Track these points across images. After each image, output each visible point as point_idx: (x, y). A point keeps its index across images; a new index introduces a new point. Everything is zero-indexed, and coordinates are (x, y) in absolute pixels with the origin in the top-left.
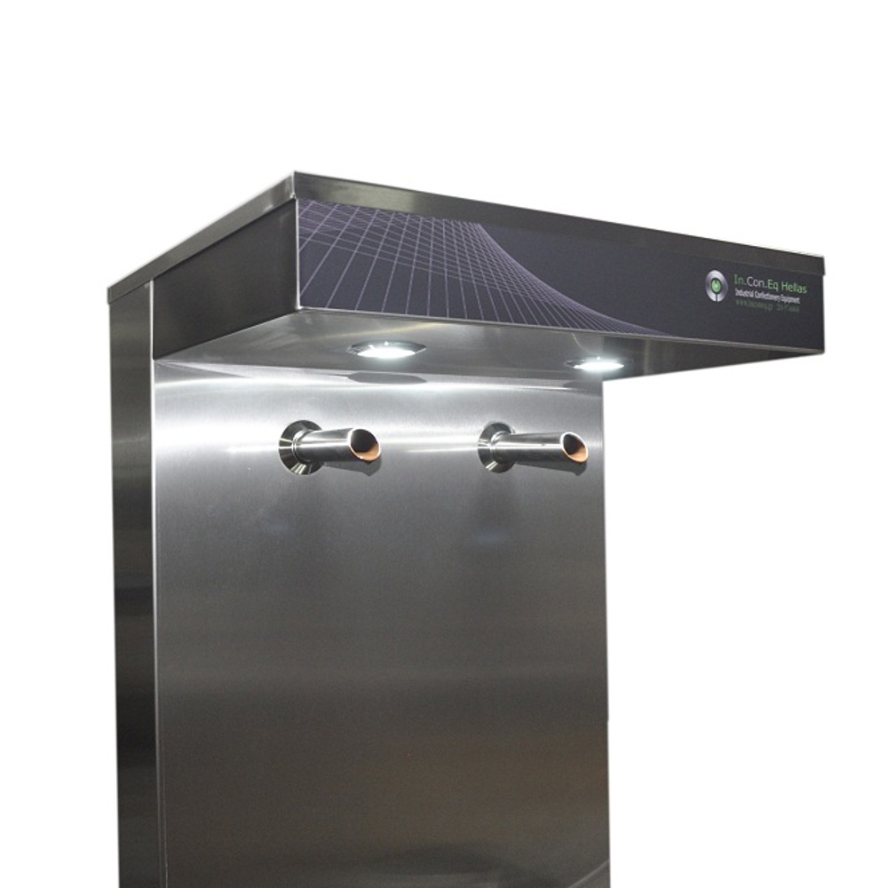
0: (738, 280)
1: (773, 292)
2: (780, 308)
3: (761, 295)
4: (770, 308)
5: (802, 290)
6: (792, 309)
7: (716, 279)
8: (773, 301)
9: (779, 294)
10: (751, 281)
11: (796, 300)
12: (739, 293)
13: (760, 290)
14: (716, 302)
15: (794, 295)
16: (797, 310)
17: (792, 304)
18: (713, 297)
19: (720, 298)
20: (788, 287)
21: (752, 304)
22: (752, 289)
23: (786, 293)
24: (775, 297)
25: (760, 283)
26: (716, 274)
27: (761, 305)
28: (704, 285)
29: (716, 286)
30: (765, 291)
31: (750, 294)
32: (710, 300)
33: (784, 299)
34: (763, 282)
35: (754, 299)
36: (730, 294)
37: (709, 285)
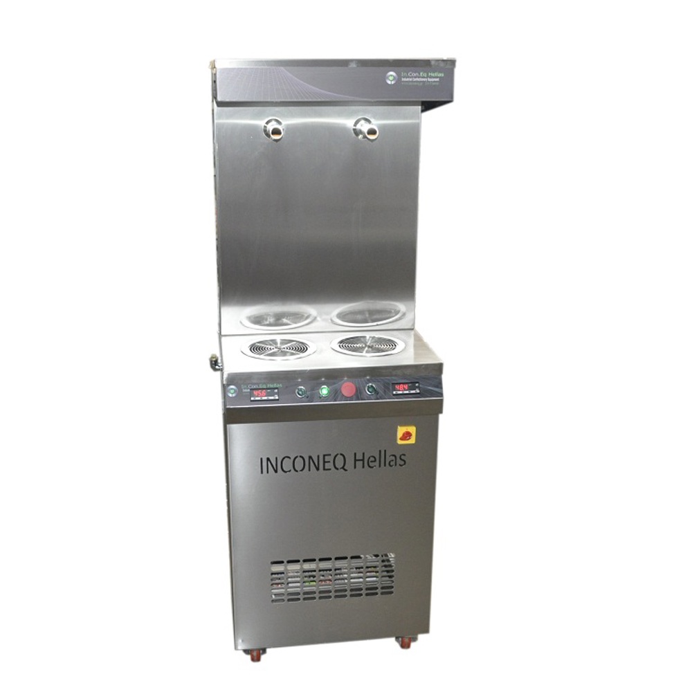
0: (403, 75)
1: (424, 77)
2: (428, 84)
3: (418, 79)
4: (421, 84)
5: (441, 75)
6: (433, 84)
7: (391, 75)
8: (423, 81)
9: (427, 78)
10: (411, 74)
11: (438, 80)
12: (403, 79)
13: (415, 77)
15: (437, 77)
16: (437, 84)
17: (434, 82)
18: (389, 82)
19: (393, 83)
20: (433, 75)
21: (410, 84)
22: (412, 77)
23: (431, 77)
26: (391, 73)
27: (415, 84)
28: (385, 78)
29: (391, 78)
30: (419, 77)
31: (411, 80)
32: (388, 84)
33: (429, 80)
34: (417, 74)
35: (412, 81)
36: (398, 80)
37: (388, 78)
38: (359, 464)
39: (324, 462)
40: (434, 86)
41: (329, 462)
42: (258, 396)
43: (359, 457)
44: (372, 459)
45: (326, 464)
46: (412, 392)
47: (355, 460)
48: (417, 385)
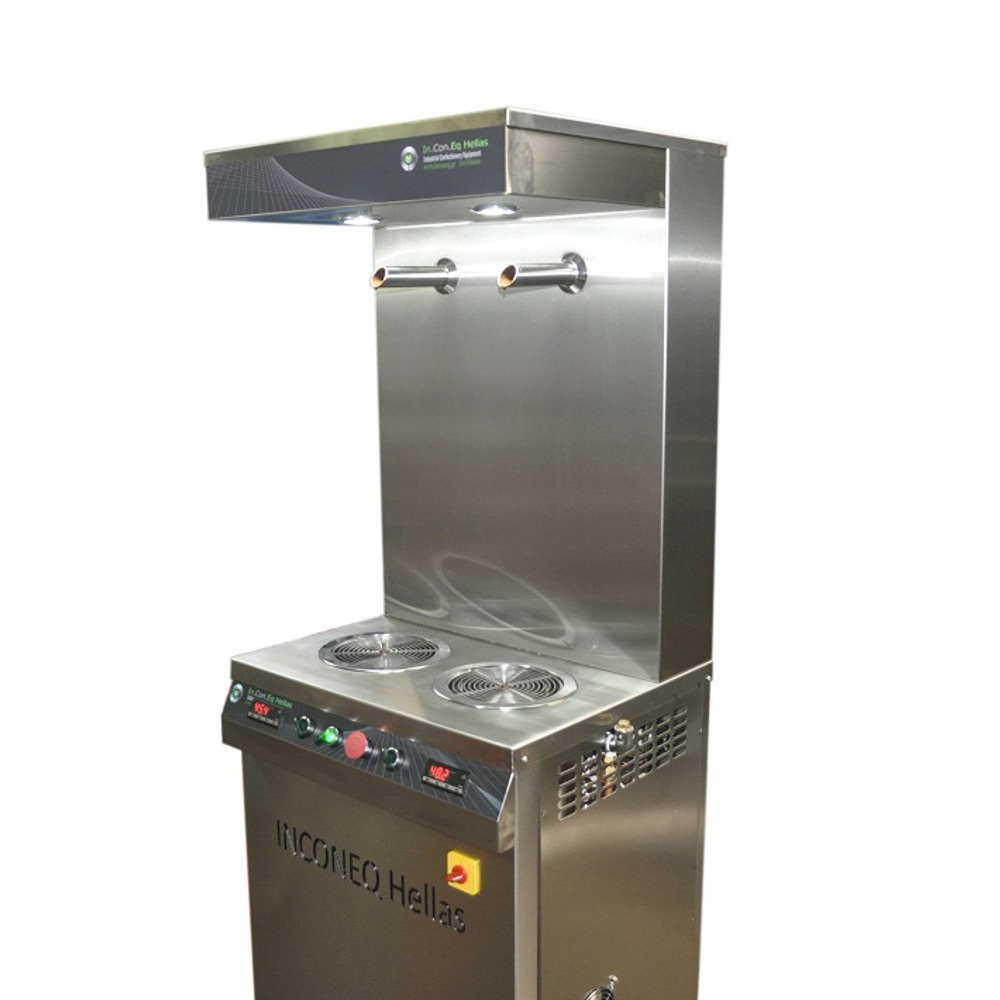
0: (426, 149)
1: (456, 152)
2: (463, 164)
3: (447, 157)
4: (453, 165)
5: (484, 143)
6: (472, 163)
7: (408, 154)
8: (457, 161)
9: (461, 152)
10: (437, 148)
11: (478, 154)
12: (427, 159)
13: (444, 153)
14: (409, 172)
15: (475, 149)
16: (478, 162)
17: (474, 158)
18: (406, 168)
19: (411, 167)
20: (469, 144)
21: (437, 167)
22: (438, 154)
23: (468, 150)
24: (457, 156)
25: (444, 147)
26: (409, 150)
27: (444, 166)
28: (399, 159)
29: (409, 159)
30: (449, 152)
31: (436, 158)
32: (403, 170)
33: (466, 155)
34: (446, 146)
35: (439, 162)
36: (419, 161)
37: (404, 159)
38: (397, 894)
39: (352, 868)
40: (473, 167)
41: (357, 870)
42: (257, 713)
43: (397, 882)
44: (416, 895)
45: (354, 872)
46: (452, 788)
47: (392, 886)
48: (464, 777)
